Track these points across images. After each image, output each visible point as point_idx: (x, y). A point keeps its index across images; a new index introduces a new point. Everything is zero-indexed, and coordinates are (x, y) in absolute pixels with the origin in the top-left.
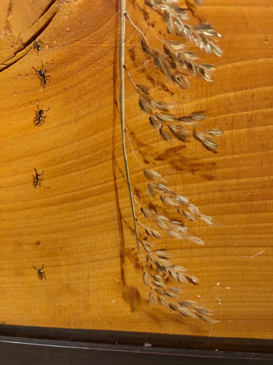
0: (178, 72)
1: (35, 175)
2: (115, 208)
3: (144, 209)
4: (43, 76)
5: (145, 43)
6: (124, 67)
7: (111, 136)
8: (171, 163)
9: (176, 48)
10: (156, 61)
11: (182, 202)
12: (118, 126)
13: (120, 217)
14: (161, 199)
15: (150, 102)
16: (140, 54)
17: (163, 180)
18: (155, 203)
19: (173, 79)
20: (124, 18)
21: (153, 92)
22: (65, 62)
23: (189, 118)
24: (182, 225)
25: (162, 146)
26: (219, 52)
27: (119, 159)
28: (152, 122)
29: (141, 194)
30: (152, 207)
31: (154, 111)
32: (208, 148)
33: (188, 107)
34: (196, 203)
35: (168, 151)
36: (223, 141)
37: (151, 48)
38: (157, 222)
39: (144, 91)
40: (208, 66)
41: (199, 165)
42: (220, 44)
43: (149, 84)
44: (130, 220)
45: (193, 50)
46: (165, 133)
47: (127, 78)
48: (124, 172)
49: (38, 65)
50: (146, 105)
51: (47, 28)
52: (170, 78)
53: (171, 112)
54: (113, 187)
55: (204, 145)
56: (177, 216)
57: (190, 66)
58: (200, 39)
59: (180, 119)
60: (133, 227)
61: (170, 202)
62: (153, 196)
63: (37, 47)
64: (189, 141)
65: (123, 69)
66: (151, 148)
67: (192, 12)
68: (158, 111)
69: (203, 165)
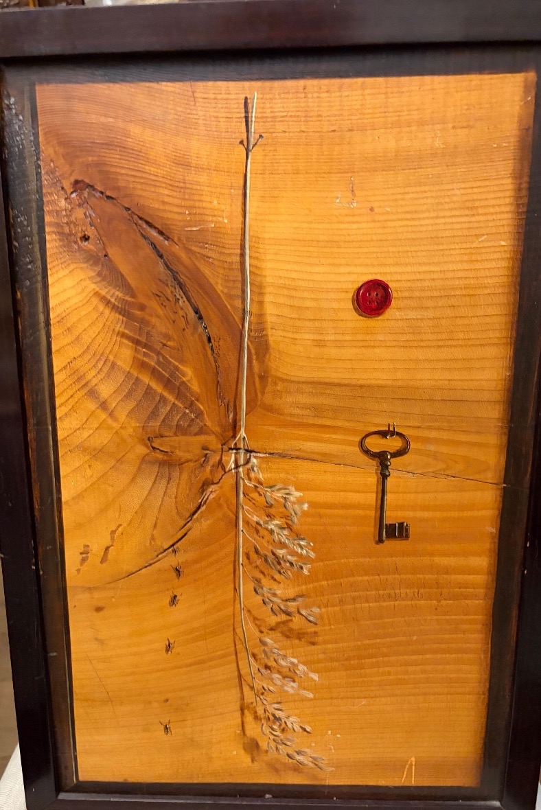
0: (282, 568)
1: (168, 644)
2: (236, 668)
3: (260, 669)
4: (179, 571)
5: (258, 549)
6: (242, 565)
7: (232, 613)
8: (282, 633)
9: (281, 552)
10: (266, 560)
11: (292, 663)
12: (238, 606)
13: (240, 676)
14: (275, 660)
15: (262, 588)
16: (253, 555)
17: (275, 645)
18: (269, 664)
19: (280, 573)
20: (241, 533)
21: (265, 581)
22: (196, 561)
23: (294, 600)
24: (294, 681)
25: (273, 620)
26: (312, 555)
27: (239, 631)
28: (264, 603)
29: (258, 657)
30: (267, 667)
31: (266, 595)
32: (309, 621)
33: (291, 593)
34: (304, 663)
35: (278, 624)
36: (321, 617)
37: (262, 552)
38: (272, 680)
39: (258, 581)
40: (305, 564)
41: (304, 634)
42: (313, 549)
43: (261, 576)
44: (249, 679)
45: (294, 553)
46: (275, 610)
47: (244, 572)
48: (243, 640)
49: (174, 564)
50: (260, 591)
51: (183, 540)
52: (277, 572)
53: (279, 595)
54: (234, 652)
55: (307, 619)
56: (289, 674)
57: (291, 564)
58: (298, 546)
59: (287, 601)
60: (251, 685)
61: (283, 663)
62: (268, 658)
63: (175, 551)
64: (295, 616)
65: (241, 566)
66: (265, 621)
67: (291, 529)
68: (269, 595)
69: (307, 634)
